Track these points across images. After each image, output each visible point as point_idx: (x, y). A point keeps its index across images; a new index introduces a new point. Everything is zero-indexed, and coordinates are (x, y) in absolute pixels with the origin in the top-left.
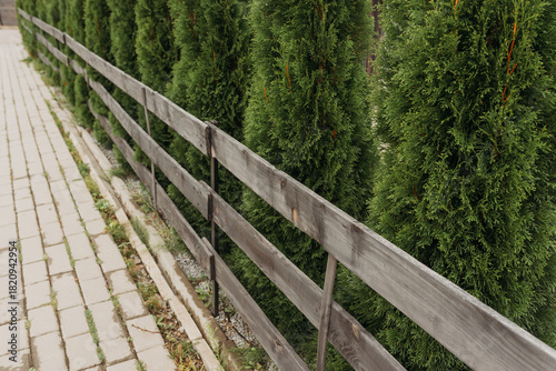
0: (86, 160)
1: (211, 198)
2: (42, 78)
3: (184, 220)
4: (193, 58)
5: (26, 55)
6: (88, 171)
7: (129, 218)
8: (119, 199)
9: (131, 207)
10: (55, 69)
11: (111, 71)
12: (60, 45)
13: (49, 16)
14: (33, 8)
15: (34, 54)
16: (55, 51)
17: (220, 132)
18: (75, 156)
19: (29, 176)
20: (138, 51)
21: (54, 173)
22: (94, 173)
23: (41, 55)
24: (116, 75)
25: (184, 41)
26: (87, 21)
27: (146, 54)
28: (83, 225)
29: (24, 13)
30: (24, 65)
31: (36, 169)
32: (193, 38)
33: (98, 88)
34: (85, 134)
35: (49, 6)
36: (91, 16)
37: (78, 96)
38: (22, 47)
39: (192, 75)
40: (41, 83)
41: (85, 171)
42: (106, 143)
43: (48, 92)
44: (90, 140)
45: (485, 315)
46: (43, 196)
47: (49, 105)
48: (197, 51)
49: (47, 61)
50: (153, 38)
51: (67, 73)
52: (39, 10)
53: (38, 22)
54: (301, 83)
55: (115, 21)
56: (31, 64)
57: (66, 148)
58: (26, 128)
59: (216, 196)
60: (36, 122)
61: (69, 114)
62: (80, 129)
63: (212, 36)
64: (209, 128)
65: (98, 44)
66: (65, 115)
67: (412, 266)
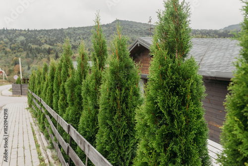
0: (39, 143)
1: (68, 148)
2: (32, 115)
3: (63, 158)
4: (71, 106)
5: (28, 106)
6: (39, 146)
7: (49, 162)
8: (48, 156)
9: (50, 159)
10: (36, 111)
11: (51, 111)
12: (39, 102)
13: (37, 93)
14: (33, 89)
15: (30, 106)
16: (37, 105)
17: (71, 126)
18: (36, 141)
19: (18, 148)
20: (59, 104)
21: (27, 147)
22: (41, 148)
23: (33, 106)
24: (52, 112)
25: (69, 101)
26: (47, 94)
27: (61, 105)
28: (32, 163)
29: (30, 91)
30: (26, 110)
31: (21, 145)
32: (72, 100)
33: (48, 117)
34: (42, 134)
35: (38, 89)
36: (49, 93)
37: (42, 120)
38: (27, 103)
39: (70, 111)
40: (31, 117)
41: (38, 146)
42: (48, 137)
43: (32, 120)
44: (43, 136)
45: (102, 158)
46: (21, 154)
47: (31, 124)
48: (73, 104)
49: (34, 108)
50: (63, 100)
51: (39, 112)
52: (35, 90)
53: (34, 94)
54: (92, 112)
55: (55, 95)
56: (29, 110)
57: (33, 139)
58: (21, 132)
59: (70, 147)
60: (25, 130)
61: (38, 127)
62: (41, 133)
63: (78, 100)
64: (69, 126)
65: (49, 102)
66: (36, 128)
67: (96, 153)
